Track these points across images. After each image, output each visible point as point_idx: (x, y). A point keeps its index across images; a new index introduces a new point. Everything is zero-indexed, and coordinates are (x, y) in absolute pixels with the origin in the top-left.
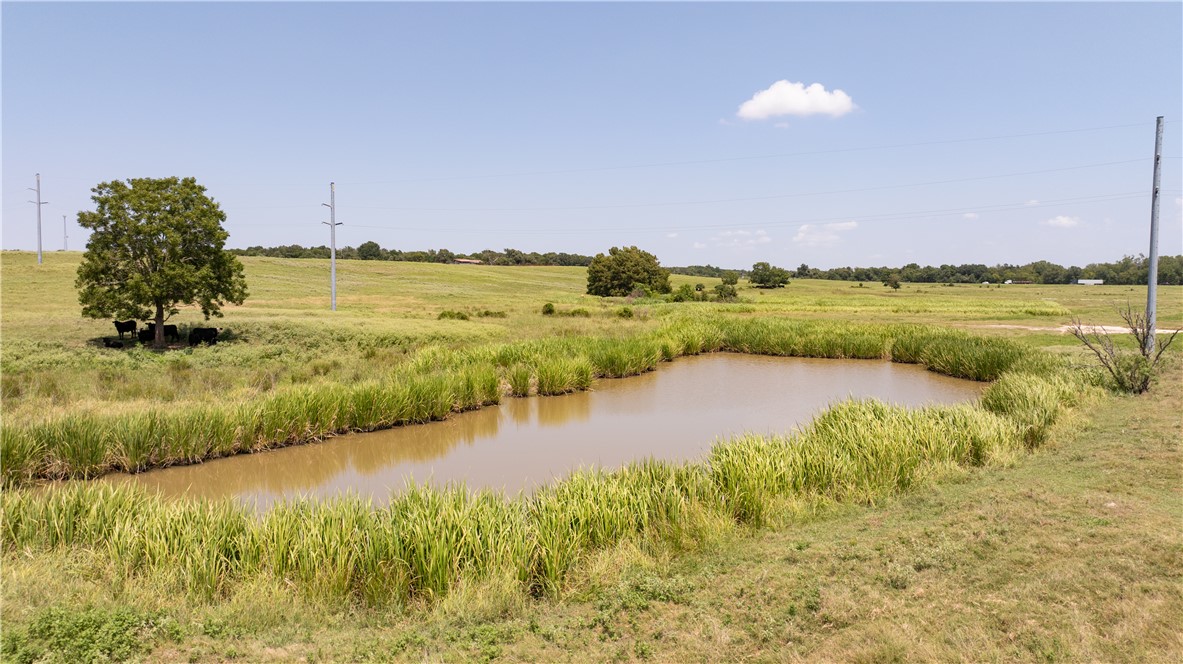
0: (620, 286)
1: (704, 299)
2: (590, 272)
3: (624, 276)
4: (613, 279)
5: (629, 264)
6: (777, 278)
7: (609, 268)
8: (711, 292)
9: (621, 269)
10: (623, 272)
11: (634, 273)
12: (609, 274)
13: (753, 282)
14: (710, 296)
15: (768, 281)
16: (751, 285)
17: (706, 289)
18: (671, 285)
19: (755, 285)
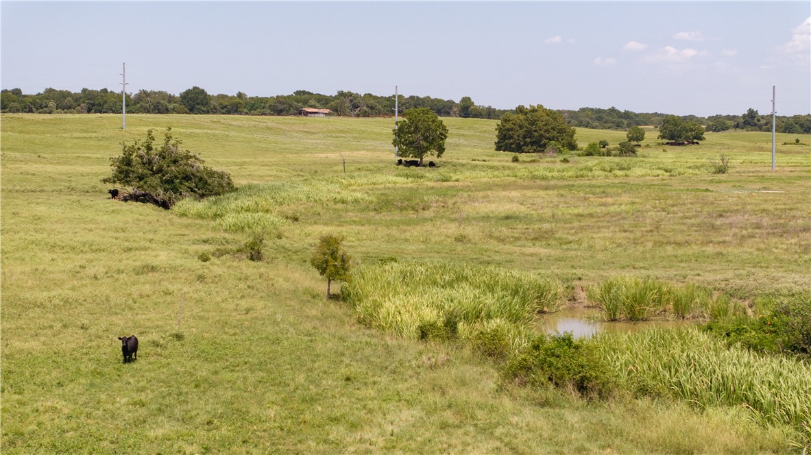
0: (532, 144)
1: (609, 154)
2: (500, 129)
3: (536, 134)
4: (524, 137)
5: (540, 124)
6: (689, 134)
7: (521, 127)
8: (615, 149)
9: (533, 128)
10: (535, 131)
11: (545, 131)
12: (522, 132)
13: (663, 137)
14: (613, 152)
15: (680, 137)
16: (661, 141)
17: (611, 146)
18: (577, 142)
19: (666, 141)
